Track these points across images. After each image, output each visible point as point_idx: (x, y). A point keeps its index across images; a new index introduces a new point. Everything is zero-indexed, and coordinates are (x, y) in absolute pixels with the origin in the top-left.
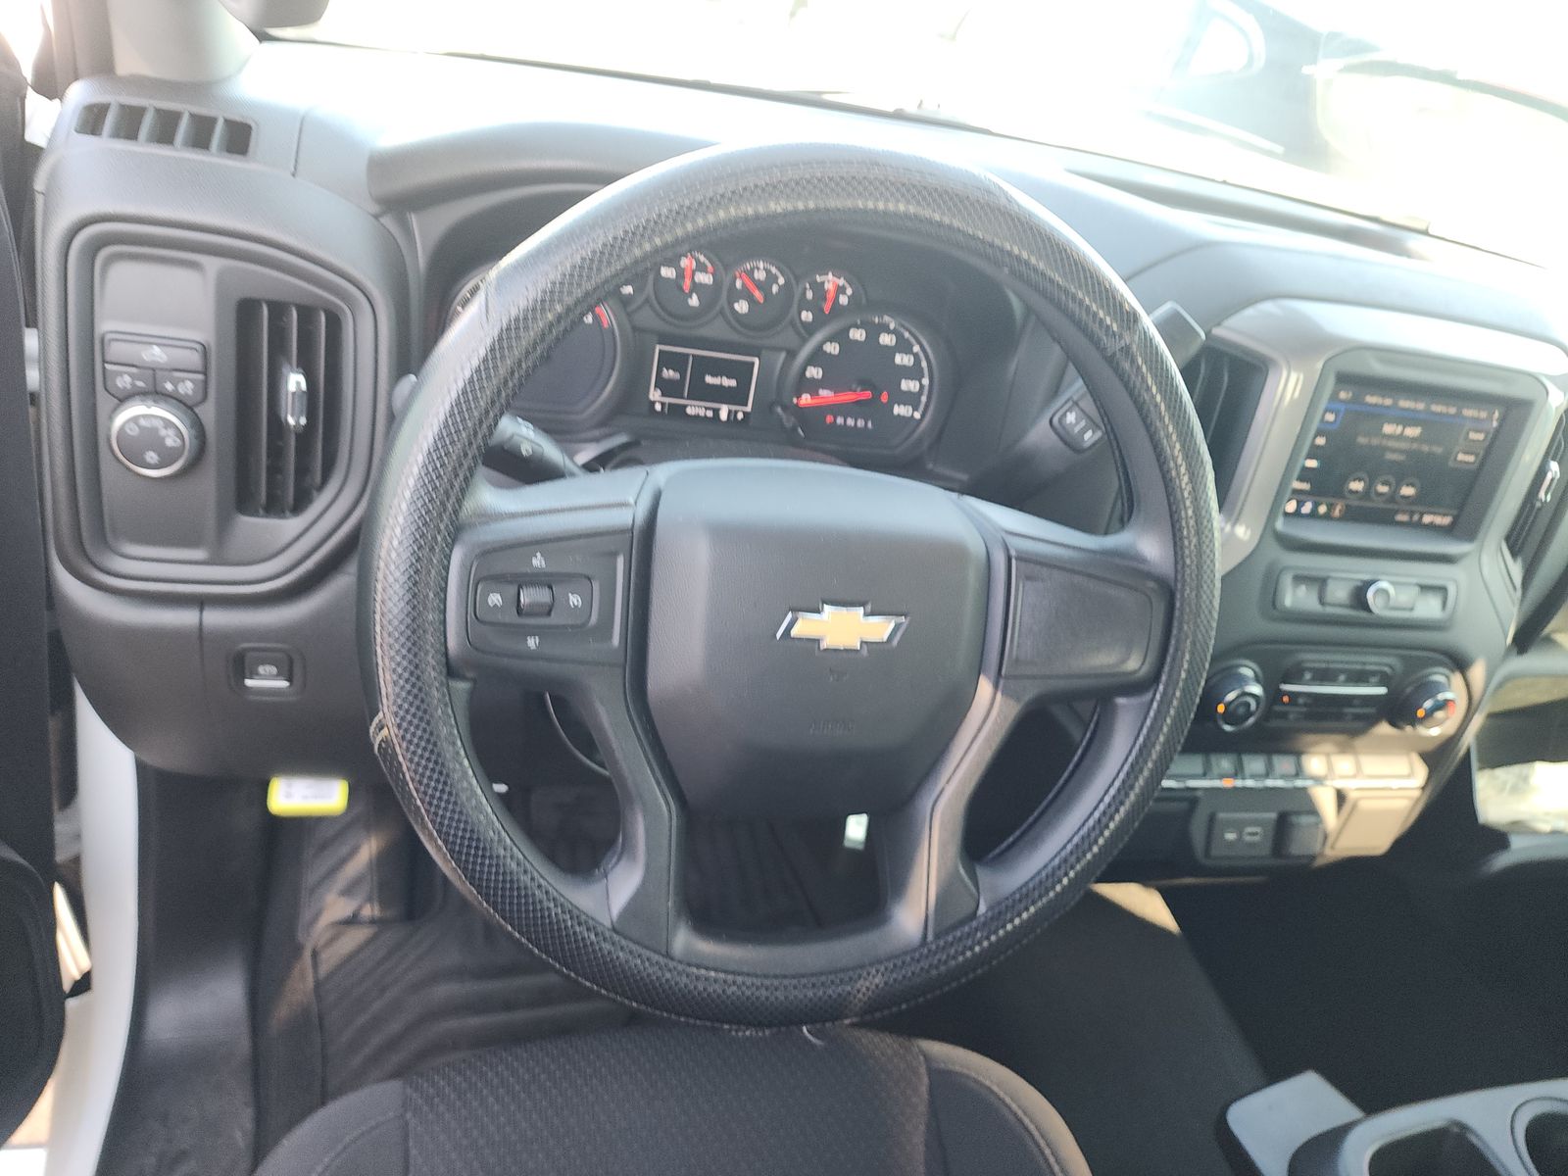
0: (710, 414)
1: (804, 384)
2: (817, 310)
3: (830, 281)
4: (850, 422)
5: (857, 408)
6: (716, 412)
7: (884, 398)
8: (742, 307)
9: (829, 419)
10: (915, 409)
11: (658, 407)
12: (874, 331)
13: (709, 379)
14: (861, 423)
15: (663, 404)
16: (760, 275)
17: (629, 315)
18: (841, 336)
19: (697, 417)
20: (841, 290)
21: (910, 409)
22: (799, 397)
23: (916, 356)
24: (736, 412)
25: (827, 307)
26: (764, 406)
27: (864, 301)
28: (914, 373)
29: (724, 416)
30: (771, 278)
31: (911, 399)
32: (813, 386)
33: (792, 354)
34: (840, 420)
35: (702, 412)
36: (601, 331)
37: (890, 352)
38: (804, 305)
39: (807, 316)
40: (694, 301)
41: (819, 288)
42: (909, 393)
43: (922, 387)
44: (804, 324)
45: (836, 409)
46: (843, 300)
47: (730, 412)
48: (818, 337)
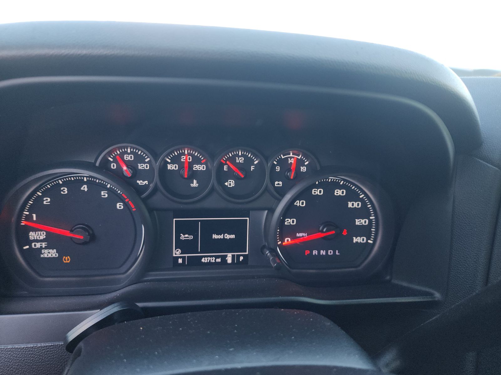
0: (219, 260)
1: (285, 231)
2: (285, 180)
3: (292, 158)
4: (323, 252)
5: (327, 242)
6: (224, 258)
7: (345, 233)
8: (231, 183)
9: (307, 252)
10: (368, 238)
11: (180, 261)
12: (330, 187)
13: (215, 236)
14: (331, 252)
15: (183, 258)
16: (241, 160)
17: (145, 200)
18: (304, 194)
19: (210, 263)
20: (300, 163)
21: (365, 238)
22: (283, 241)
23: (362, 200)
24: (238, 256)
25: (292, 175)
26: (258, 250)
27: (319, 168)
28: (363, 213)
29: (229, 260)
30: (249, 162)
31: (364, 231)
32: (291, 231)
33: (271, 211)
34: (315, 252)
35: (213, 260)
36: (131, 213)
37: (343, 200)
38: (274, 176)
39: (278, 184)
40: (195, 184)
41: (283, 163)
42: (362, 226)
43: (370, 221)
44: (277, 189)
45: (310, 245)
46: (303, 169)
47: (233, 256)
48: (288, 197)
